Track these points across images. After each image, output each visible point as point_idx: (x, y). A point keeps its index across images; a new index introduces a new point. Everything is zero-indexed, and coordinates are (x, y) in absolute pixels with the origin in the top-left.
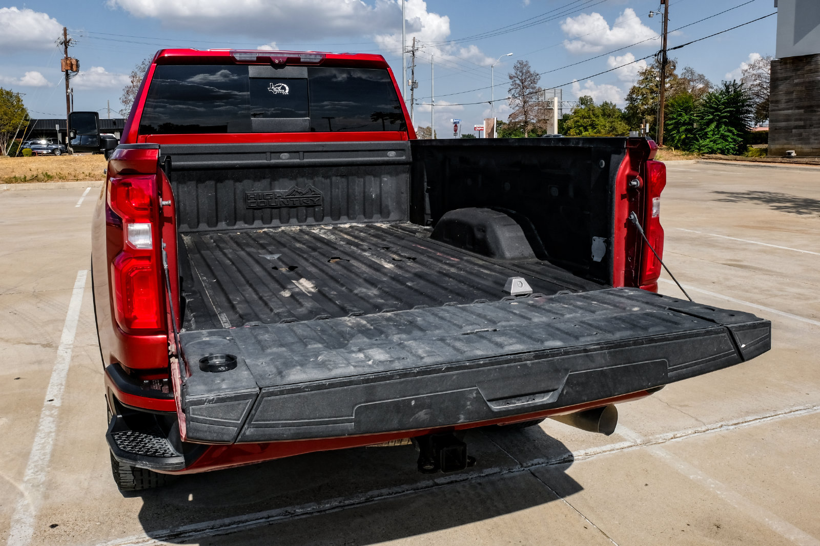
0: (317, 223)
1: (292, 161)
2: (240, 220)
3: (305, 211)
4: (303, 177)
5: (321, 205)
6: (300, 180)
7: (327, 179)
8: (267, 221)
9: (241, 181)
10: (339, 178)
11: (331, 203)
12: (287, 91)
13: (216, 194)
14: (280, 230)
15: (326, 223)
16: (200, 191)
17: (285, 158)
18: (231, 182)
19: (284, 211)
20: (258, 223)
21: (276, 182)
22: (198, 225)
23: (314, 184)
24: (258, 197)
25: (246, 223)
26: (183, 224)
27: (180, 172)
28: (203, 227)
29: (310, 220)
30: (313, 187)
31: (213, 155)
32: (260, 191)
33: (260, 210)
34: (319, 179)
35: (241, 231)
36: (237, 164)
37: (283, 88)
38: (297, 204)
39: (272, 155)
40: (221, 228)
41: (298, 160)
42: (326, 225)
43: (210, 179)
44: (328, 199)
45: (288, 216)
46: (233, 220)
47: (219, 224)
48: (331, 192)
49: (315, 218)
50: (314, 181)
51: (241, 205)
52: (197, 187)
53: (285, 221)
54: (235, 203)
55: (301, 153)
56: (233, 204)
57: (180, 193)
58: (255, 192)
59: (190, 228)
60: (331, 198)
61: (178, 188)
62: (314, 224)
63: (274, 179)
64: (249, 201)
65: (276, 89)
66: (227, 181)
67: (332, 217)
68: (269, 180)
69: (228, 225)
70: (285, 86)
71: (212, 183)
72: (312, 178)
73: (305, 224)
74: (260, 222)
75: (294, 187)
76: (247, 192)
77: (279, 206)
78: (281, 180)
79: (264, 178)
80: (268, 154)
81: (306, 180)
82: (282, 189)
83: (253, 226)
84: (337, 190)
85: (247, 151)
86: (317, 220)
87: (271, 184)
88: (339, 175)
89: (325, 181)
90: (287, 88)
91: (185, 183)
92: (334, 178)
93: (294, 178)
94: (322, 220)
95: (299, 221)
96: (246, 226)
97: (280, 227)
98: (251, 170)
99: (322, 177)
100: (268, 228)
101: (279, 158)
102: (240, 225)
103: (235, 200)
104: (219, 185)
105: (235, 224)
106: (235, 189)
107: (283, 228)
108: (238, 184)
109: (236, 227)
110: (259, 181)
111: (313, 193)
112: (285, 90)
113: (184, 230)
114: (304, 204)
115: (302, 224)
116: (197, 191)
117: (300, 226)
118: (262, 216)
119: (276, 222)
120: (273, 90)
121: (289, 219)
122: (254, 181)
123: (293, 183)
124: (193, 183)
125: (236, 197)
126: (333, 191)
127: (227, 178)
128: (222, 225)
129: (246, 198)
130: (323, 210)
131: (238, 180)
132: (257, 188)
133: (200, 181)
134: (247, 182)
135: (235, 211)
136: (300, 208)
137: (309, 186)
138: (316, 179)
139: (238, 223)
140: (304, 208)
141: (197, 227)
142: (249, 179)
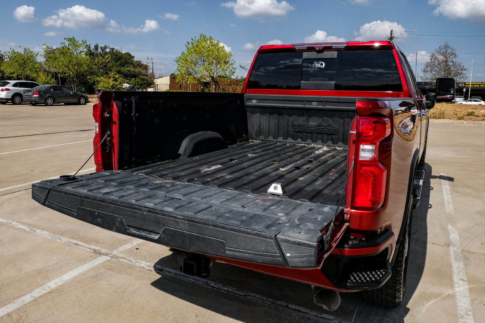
0: (334, 145)
1: (319, 106)
2: (290, 137)
3: (326, 137)
4: (326, 117)
5: (337, 135)
6: (325, 118)
7: (341, 119)
8: (304, 140)
9: (291, 116)
10: (349, 119)
11: (343, 134)
12: (324, 66)
13: (279, 122)
14: (311, 146)
15: (339, 146)
16: (271, 119)
17: (314, 105)
18: (286, 116)
19: (314, 135)
20: (299, 140)
21: (311, 118)
22: (268, 137)
23: (333, 122)
24: (299, 126)
25: (293, 139)
26: (262, 135)
27: (261, 109)
28: (271, 138)
29: (330, 143)
30: (332, 123)
31: (276, 101)
32: (301, 123)
33: (301, 133)
34: (336, 119)
35: (289, 143)
36: (288, 106)
37: (322, 64)
38: (322, 132)
39: (307, 102)
40: (279, 141)
41: (322, 107)
42: (339, 147)
43: (276, 113)
44: (341, 132)
45: (316, 139)
46: (286, 137)
47: (279, 138)
48: (344, 127)
49: (332, 142)
50: (333, 120)
51: (291, 129)
52: (269, 117)
53: (314, 141)
54: (288, 127)
55: (324, 103)
56: (287, 128)
57: (262, 119)
58: (299, 122)
59: (265, 138)
60: (344, 131)
61: (260, 117)
62: (331, 145)
63: (309, 116)
64: (295, 127)
65: (318, 65)
66: (284, 115)
67: (343, 142)
68: (307, 117)
69: (283, 139)
70: (323, 63)
71: (277, 115)
72: (332, 118)
73: (326, 144)
74: (301, 140)
75: (321, 122)
76: (294, 122)
77: (311, 132)
78: (313, 117)
79: (304, 115)
80: (305, 102)
81: (328, 118)
82: (313, 122)
83: (296, 142)
84: (347, 127)
85: (293, 100)
86: (333, 143)
87: (308, 120)
88: (349, 117)
89: (340, 120)
90: (324, 64)
91: (264, 114)
92: (346, 119)
93: (321, 117)
94: (337, 143)
95: (322, 142)
96: (293, 141)
97: (311, 144)
98: (296, 110)
99: (338, 118)
100: (304, 144)
101: (311, 105)
102: (290, 140)
103: (288, 125)
104: (280, 117)
105: (286, 139)
106: (288, 120)
107: (313, 145)
108: (290, 117)
109: (287, 141)
110: (301, 117)
111: (332, 127)
112: (322, 65)
113: (261, 139)
114: (325, 133)
115: (324, 144)
116: (269, 119)
117: (323, 145)
118: (302, 137)
119: (309, 141)
120: (315, 65)
121: (317, 141)
122: (298, 116)
123: (320, 120)
124: (268, 115)
125: (289, 124)
126: (345, 126)
127: (284, 114)
128: (281, 139)
129: (293, 126)
130: (338, 138)
131: (290, 115)
132: (300, 121)
133: (271, 114)
134: (294, 117)
135: (288, 132)
136: (323, 135)
137: (330, 122)
138: (334, 119)
139: (289, 138)
140: (326, 135)
141: (268, 138)
142: (295, 115)
